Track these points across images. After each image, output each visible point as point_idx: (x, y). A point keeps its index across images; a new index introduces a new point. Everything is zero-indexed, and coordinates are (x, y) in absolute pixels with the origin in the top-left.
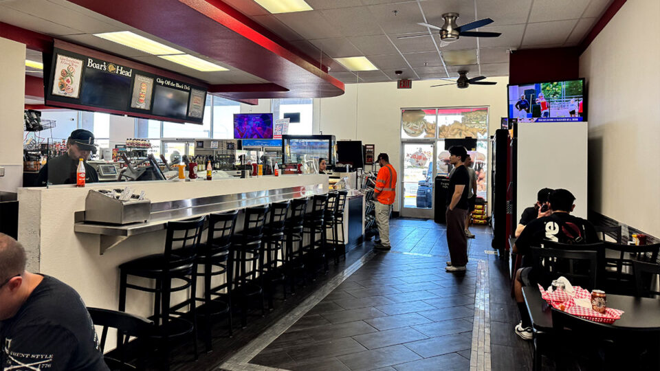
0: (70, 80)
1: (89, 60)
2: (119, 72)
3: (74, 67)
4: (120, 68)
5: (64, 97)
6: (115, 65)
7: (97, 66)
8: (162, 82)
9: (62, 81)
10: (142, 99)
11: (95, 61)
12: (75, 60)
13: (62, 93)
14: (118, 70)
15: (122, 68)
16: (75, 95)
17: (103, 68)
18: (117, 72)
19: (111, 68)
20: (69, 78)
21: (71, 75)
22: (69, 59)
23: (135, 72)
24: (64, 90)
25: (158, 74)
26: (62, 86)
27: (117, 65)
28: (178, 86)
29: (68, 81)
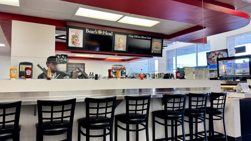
0: (77, 39)
1: (87, 29)
2: (105, 34)
3: (79, 33)
4: (105, 32)
5: (75, 47)
6: (102, 31)
7: (92, 32)
8: (132, 37)
9: (73, 40)
10: (120, 46)
11: (90, 29)
12: (78, 30)
13: (74, 46)
14: (104, 33)
15: (106, 32)
16: (81, 46)
17: (95, 32)
18: (104, 34)
19: (100, 32)
20: (76, 38)
21: (77, 37)
22: (75, 30)
23: (114, 33)
24: (74, 44)
25: (129, 33)
26: (73, 43)
27: (103, 30)
28: (143, 38)
29: (76, 40)
